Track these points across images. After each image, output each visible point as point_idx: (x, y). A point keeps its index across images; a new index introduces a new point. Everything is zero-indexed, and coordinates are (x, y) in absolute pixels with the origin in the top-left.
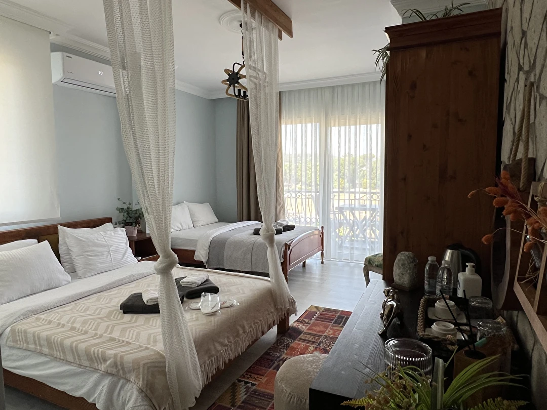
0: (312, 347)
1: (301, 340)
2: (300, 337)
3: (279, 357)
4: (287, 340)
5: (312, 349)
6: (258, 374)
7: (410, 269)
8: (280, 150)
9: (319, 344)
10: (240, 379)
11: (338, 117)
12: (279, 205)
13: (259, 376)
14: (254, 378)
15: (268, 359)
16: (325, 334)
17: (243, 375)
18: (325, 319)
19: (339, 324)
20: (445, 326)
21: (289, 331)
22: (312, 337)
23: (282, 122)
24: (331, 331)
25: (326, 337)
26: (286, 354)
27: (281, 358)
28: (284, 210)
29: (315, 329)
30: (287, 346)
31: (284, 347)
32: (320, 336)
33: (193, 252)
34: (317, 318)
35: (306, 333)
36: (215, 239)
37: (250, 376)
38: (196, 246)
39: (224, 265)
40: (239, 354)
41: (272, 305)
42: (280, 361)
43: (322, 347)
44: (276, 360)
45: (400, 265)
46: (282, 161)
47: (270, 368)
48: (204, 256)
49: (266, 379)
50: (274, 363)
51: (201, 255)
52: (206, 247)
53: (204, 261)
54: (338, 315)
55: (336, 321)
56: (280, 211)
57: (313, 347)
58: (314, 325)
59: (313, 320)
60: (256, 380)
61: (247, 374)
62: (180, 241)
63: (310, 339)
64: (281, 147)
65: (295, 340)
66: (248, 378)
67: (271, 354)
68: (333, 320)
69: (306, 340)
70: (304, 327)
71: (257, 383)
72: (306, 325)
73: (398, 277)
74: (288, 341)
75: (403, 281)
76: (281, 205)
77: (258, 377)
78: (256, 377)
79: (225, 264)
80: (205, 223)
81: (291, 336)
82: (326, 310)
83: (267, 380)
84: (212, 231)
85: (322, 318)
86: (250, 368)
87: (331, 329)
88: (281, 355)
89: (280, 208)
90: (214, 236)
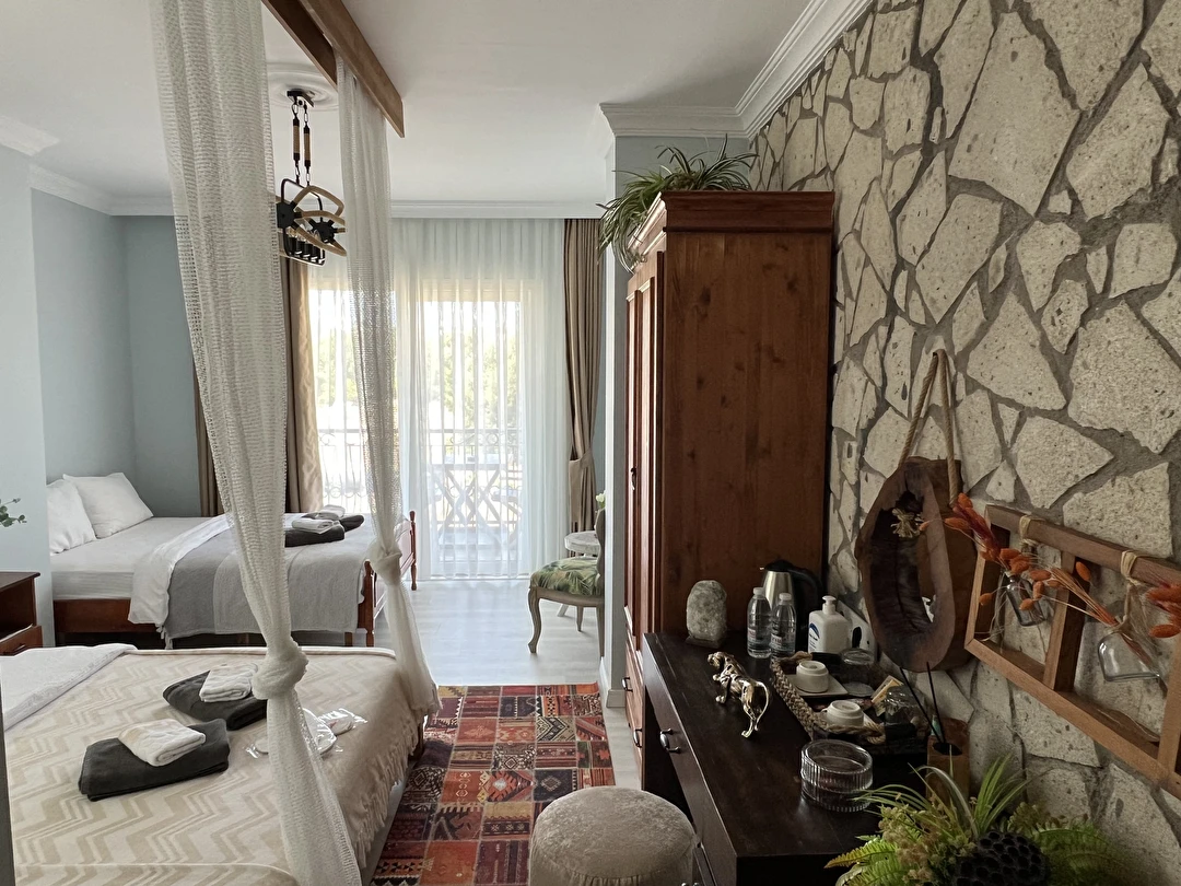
0: (485, 774)
1: (457, 763)
2: (451, 759)
3: (432, 811)
4: (432, 772)
5: (488, 777)
6: (411, 857)
7: (718, 610)
8: (307, 345)
9: (496, 764)
10: (377, 877)
11: (439, 285)
12: (309, 469)
13: (413, 860)
14: (406, 867)
15: (412, 821)
16: (497, 741)
17: (378, 867)
18: (482, 710)
19: (512, 714)
20: (846, 708)
21: (427, 752)
22: (475, 752)
23: (309, 284)
24: (504, 732)
25: (501, 747)
26: (443, 801)
27: (438, 811)
28: (320, 479)
29: (473, 735)
30: (438, 784)
31: (431, 786)
32: (490, 748)
33: (125, 604)
34: (465, 710)
35: (459, 748)
36: (181, 566)
37: (395, 864)
38: (131, 588)
39: (213, 626)
40: (380, 826)
41: (407, 707)
42: (438, 819)
43: (503, 769)
44: (430, 818)
45: (701, 606)
46: (312, 371)
47: (426, 837)
48: (160, 610)
49: (431, 862)
50: (429, 826)
51: (148, 608)
52: (159, 587)
53: (159, 622)
54: (501, 696)
55: (503, 710)
56: (311, 484)
57: (488, 772)
58: (465, 727)
59: (459, 719)
60: (411, 870)
61: (386, 864)
62: (75, 580)
63: (474, 758)
64: (310, 341)
65: (445, 766)
66: (393, 871)
67: (413, 808)
68: (496, 710)
69: (465, 762)
70: (449, 736)
71: (417, 876)
72: (449, 730)
73: (697, 627)
74: (434, 771)
75: (708, 632)
76: (313, 470)
77: (412, 864)
78: (408, 864)
79: (217, 624)
80: (124, 526)
81: (434, 762)
82: (474, 690)
83: (434, 865)
84: (166, 546)
85: (475, 709)
86: (385, 848)
87: (503, 729)
88: (434, 806)
89: (312, 476)
90: (178, 557)
